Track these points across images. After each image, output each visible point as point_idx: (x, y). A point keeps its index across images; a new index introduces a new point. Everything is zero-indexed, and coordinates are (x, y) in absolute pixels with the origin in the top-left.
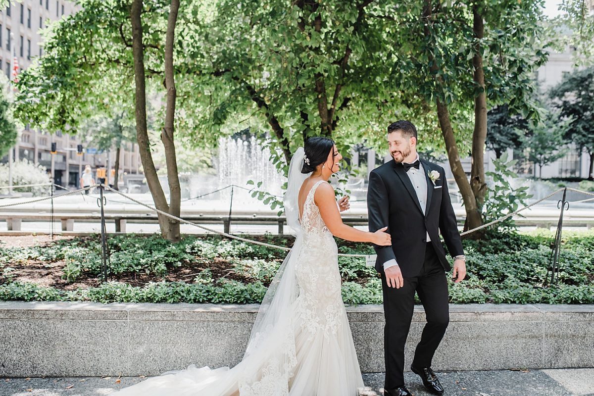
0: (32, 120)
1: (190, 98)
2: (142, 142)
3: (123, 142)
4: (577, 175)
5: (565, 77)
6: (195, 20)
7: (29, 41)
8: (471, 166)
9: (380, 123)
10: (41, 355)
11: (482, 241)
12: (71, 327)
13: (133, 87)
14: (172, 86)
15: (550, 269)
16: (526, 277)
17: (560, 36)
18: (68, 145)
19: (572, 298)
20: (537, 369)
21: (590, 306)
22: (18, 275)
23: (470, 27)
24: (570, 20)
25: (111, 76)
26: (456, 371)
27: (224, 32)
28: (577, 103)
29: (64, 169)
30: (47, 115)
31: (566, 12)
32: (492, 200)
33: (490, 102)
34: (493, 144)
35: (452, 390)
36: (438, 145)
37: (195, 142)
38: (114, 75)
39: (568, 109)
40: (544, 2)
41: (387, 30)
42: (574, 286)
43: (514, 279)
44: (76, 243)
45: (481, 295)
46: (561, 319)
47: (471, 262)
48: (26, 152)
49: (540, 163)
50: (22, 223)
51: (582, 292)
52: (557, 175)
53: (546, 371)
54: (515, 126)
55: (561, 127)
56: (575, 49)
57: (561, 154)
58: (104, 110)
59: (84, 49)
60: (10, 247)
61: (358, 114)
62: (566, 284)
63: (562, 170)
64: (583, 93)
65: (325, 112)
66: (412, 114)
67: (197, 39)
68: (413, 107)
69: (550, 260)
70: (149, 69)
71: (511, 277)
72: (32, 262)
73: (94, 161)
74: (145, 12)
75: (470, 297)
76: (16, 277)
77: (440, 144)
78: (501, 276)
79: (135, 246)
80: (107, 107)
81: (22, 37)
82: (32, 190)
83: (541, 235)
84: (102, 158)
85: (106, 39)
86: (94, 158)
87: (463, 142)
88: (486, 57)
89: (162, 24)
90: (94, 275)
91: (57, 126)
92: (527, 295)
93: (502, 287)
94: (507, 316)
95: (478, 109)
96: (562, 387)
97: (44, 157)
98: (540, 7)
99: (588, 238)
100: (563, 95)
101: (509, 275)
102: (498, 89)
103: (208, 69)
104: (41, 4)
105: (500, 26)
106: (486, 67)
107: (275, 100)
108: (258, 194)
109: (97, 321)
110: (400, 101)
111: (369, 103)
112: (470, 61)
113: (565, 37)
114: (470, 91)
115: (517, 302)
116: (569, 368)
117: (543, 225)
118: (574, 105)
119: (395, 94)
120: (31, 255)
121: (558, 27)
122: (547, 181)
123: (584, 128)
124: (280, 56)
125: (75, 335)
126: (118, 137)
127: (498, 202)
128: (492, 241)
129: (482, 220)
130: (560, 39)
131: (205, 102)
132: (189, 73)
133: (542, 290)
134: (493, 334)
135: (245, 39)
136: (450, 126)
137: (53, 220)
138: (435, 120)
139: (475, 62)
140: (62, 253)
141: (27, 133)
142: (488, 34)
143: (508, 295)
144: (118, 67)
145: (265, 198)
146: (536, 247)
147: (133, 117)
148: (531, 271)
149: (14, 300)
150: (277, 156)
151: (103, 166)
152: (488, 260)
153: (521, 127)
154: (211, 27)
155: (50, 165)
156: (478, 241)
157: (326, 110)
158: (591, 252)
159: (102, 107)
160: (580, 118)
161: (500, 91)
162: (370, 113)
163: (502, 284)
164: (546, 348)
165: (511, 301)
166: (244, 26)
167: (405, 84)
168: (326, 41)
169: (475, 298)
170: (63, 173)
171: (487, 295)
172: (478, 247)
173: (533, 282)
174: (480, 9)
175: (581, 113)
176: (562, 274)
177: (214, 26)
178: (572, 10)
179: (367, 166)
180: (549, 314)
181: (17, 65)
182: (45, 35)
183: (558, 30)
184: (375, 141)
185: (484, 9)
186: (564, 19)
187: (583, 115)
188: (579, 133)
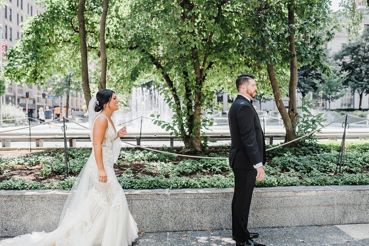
0: (16, 78)
1: (114, 63)
2: (86, 91)
3: (71, 91)
4: (352, 107)
5: (343, 47)
6: (117, 15)
7: (11, 29)
8: (288, 102)
9: (231, 77)
10: (30, 223)
11: (296, 148)
12: (48, 205)
13: (78, 57)
14: (105, 56)
15: (338, 164)
16: (324, 169)
17: (341, 23)
18: (36, 94)
19: (352, 182)
20: (332, 225)
21: (363, 186)
22: (13, 175)
23: (286, 17)
24: (346, 12)
25: (65, 51)
26: (283, 227)
27: (135, 22)
28: (351, 63)
29: (34, 108)
30: (26, 75)
31: (343, 8)
32: (302, 123)
33: (299, 63)
34: (300, 89)
35: (281, 238)
36: (268, 90)
37: (117, 90)
38: (67, 50)
39: (346, 66)
40: (331, 2)
41: (236, 20)
42: (353, 174)
43: (317, 171)
44: (47, 154)
45: (297, 181)
46: (346, 194)
47: (290, 161)
48: (10, 98)
49: (329, 100)
50: (11, 143)
51: (358, 178)
52: (339, 107)
53: (338, 226)
54: (314, 77)
55: (342, 78)
56: (349, 31)
57: (342, 94)
58: (61, 71)
59: (48, 34)
60: (5, 157)
61: (218, 72)
62: (348, 173)
63: (342, 104)
64: (355, 56)
65: (198, 71)
66: (251, 71)
67: (118, 27)
68: (252, 67)
69: (339, 159)
70: (89, 46)
71: (315, 169)
72: (20, 166)
73: (53, 103)
74: (86, 11)
75: (291, 182)
76: (12, 175)
77: (269, 89)
78: (309, 169)
79: (83, 155)
80: (63, 70)
81: (6, 27)
82: (15, 122)
83: (331, 144)
84: (58, 101)
85: (62, 28)
86: (53, 101)
87: (283, 88)
88: (296, 36)
89: (97, 18)
90: (59, 173)
91: (32, 81)
92: (325, 180)
93: (310, 176)
94: (314, 193)
95: (292, 68)
96: (348, 235)
97: (22, 101)
98: (328, 5)
99: (360, 145)
100: (342, 58)
101: (313, 168)
102: (304, 56)
103: (126, 45)
104: (18, 6)
105: (305, 17)
106: (297, 42)
107: (167, 64)
108: (158, 122)
109: (63, 201)
110: (244, 63)
111: (225, 65)
112: (286, 39)
113: (343, 23)
114: (286, 57)
115: (319, 184)
116: (351, 224)
117: (332, 138)
118: (349, 64)
119: (241, 59)
120: (19, 162)
121: (339, 17)
122: (334, 111)
123: (355, 78)
124: (168, 36)
125: (50, 210)
126: (68, 88)
127: (305, 125)
128: (302, 148)
129: (296, 135)
130: (340, 24)
131: (123, 66)
132: (114, 48)
133: (334, 177)
134: (305, 204)
135: (148, 27)
136: (275, 78)
137: (30, 140)
138: (266, 75)
139: (290, 39)
140: (39, 160)
141: (10, 86)
142: (297, 22)
143: (313, 180)
144: (70, 45)
145: (162, 125)
146: (329, 151)
147: (79, 76)
148: (327, 166)
149: (12, 189)
150: (169, 98)
151: (58, 106)
152: (300, 160)
153: (318, 78)
154: (126, 20)
155: (25, 106)
156: (293, 148)
157: (199, 70)
158: (363, 154)
159: (60, 69)
160: (353, 72)
161: (305, 57)
162: (226, 71)
163: (310, 174)
164: (337, 212)
165: (316, 184)
166: (146, 19)
167: (246, 53)
168: (199, 27)
169: (294, 183)
170: (33, 111)
171: (301, 181)
172: (294, 152)
173: (328, 173)
174: (293, 7)
175: (353, 69)
176: (345, 167)
177: (129, 19)
178: (347, 7)
179: (222, 104)
180: (339, 191)
181: (4, 44)
182: (24, 26)
183: (339, 18)
184: (229, 88)
185: (294, 7)
186: (343, 12)
187: (355, 70)
188: (352, 81)
